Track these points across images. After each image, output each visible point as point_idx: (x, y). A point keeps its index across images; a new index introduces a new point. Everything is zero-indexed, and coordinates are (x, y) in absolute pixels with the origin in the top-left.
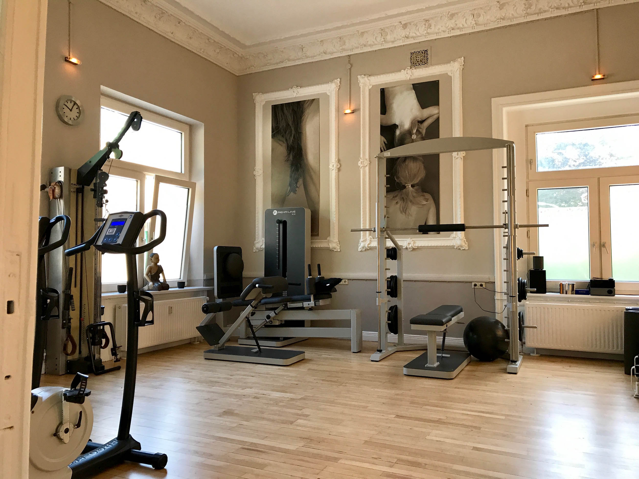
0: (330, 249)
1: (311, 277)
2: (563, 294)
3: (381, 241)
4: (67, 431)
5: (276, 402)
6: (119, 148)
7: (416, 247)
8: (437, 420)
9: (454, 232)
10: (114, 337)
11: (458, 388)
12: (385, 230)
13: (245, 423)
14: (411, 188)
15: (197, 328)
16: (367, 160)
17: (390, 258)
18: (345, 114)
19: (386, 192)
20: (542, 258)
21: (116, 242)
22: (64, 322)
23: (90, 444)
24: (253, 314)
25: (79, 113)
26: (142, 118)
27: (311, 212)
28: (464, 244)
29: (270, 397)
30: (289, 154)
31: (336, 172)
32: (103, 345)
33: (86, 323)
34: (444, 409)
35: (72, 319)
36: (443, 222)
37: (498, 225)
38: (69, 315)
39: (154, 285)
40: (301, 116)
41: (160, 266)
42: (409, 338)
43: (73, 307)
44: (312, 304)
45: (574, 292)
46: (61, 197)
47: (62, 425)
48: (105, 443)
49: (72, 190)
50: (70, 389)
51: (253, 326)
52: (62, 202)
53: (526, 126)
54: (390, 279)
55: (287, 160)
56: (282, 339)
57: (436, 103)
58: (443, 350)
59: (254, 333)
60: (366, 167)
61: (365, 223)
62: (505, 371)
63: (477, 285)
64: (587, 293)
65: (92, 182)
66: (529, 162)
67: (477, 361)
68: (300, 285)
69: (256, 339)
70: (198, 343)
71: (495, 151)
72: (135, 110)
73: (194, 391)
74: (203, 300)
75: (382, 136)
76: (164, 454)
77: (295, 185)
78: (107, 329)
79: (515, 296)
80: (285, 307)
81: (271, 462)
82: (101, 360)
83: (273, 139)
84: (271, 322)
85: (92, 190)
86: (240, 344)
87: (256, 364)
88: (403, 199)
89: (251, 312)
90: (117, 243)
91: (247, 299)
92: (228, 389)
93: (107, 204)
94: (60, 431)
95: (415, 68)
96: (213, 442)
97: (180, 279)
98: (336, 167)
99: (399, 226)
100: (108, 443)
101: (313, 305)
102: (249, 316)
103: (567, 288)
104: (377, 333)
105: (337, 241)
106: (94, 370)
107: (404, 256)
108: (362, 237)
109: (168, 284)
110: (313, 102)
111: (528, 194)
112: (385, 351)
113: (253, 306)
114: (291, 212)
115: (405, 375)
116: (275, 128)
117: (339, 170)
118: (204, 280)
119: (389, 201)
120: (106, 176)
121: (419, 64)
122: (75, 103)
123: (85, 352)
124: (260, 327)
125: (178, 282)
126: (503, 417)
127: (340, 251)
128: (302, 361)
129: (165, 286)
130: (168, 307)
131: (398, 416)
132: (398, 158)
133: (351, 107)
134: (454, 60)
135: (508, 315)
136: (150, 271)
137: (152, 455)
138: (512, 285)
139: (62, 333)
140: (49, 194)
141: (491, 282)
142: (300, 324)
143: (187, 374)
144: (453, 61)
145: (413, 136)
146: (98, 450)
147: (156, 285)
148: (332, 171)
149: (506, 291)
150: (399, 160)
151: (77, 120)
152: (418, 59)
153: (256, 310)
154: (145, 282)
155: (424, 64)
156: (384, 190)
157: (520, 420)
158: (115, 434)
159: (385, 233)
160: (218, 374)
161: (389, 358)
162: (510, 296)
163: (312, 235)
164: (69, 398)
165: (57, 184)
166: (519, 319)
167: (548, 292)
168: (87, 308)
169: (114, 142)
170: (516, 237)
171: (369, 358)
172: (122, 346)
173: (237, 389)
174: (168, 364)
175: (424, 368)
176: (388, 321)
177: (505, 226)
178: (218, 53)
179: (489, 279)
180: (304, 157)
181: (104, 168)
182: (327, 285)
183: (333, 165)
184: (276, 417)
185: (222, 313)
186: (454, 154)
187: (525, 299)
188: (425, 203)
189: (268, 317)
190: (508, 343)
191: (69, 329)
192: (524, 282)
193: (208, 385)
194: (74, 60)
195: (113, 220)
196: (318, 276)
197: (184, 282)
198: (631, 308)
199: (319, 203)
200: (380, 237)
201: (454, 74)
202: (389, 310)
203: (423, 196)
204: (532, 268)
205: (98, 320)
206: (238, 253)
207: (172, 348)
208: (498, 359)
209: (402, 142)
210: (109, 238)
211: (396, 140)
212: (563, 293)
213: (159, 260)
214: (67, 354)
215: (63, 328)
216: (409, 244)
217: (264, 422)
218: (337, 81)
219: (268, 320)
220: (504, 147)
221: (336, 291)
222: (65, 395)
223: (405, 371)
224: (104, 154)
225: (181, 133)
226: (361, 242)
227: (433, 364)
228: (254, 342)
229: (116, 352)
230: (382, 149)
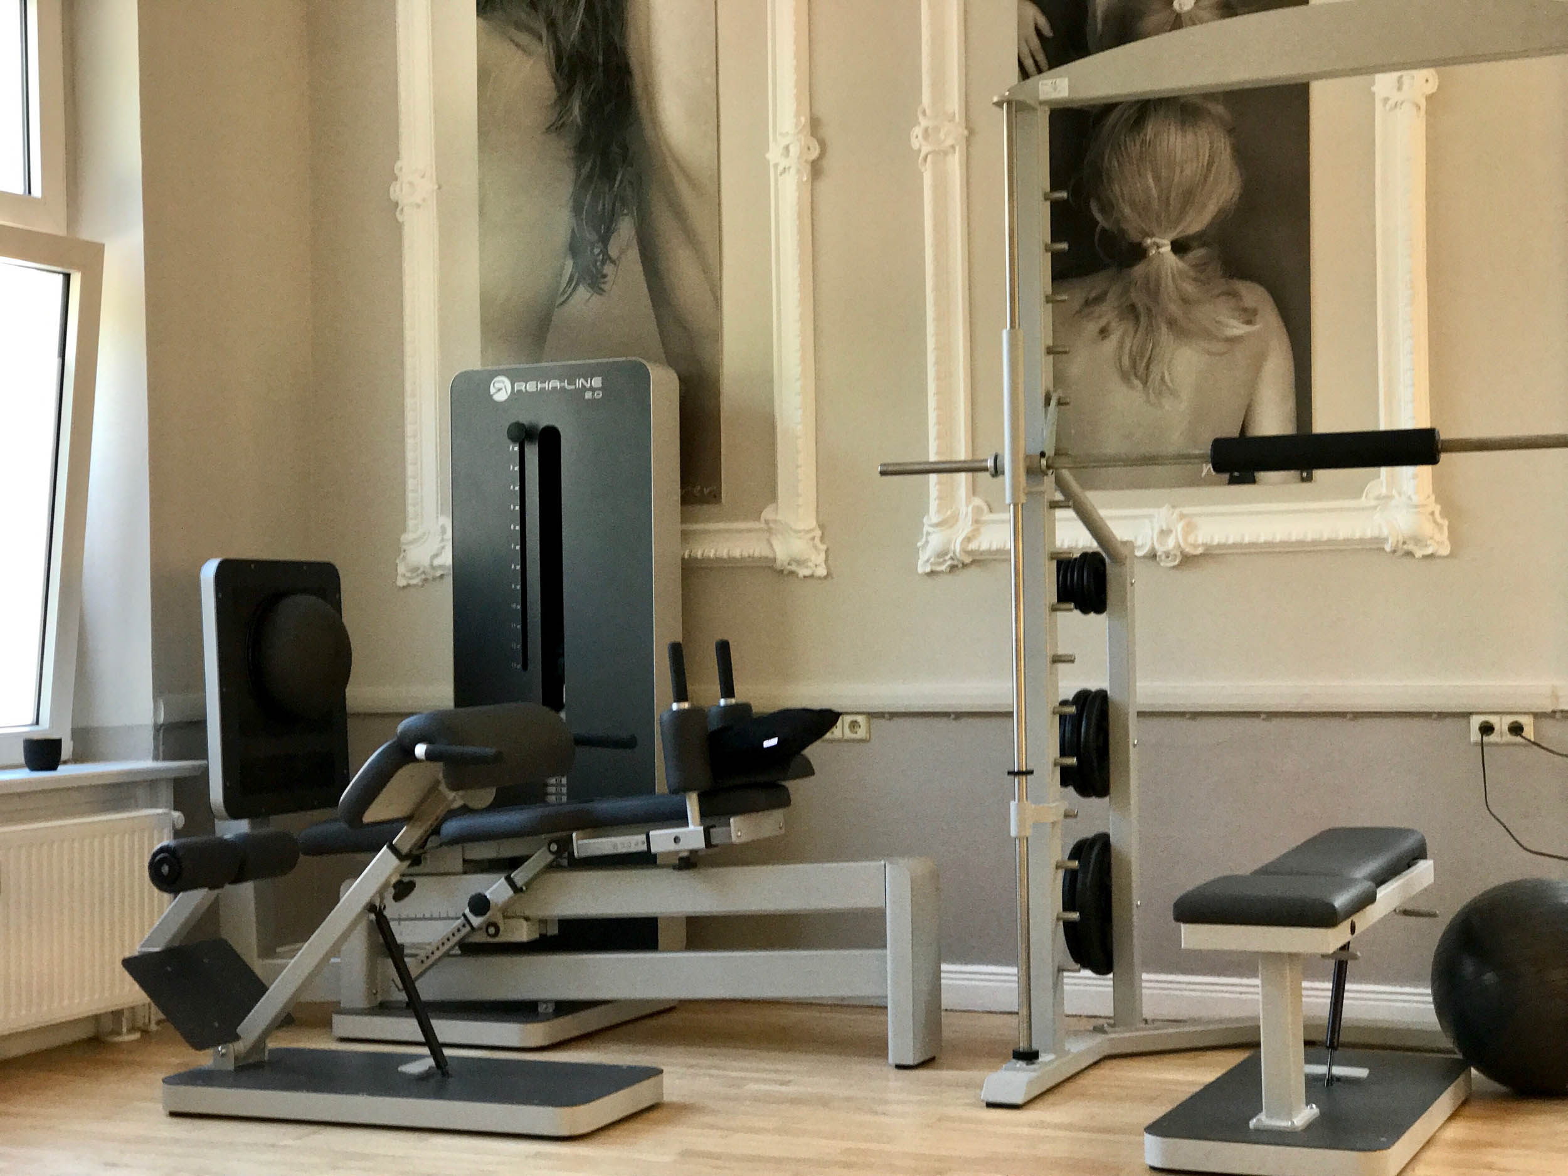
0: (778, 565)
1: (686, 705)
3: (1030, 522)
7: (1200, 551)
12: (1048, 467)
14: (1173, 258)
15: (129, 964)
16: (952, 120)
17: (1072, 605)
24: (403, 890)
27: (680, 379)
28: (1428, 528)
30: (564, 95)
31: (801, 182)
36: (1328, 420)
42: (1165, 992)
44: (692, 834)
51: (406, 951)
54: (1072, 710)
55: (556, 127)
56: (550, 1010)
58: (1333, 1048)
59: (413, 983)
60: (949, 158)
61: (946, 434)
63: (1497, 727)
67: (1500, 1096)
68: (629, 743)
69: (423, 1010)
70: (137, 1036)
74: (156, 826)
77: (596, 251)
80: (559, 854)
83: (481, 20)
84: (492, 930)
86: (342, 1040)
88: (1131, 312)
89: (394, 880)
91: (372, 815)
97: (37, 723)
98: (800, 157)
99: (1113, 444)
101: (699, 843)
102: (382, 899)
104: (1014, 970)
105: (813, 523)
107: (1140, 592)
108: (933, 504)
112: (1051, 1057)
113: (404, 850)
114: (580, 382)
115: (1153, 1168)
117: (816, 169)
118: (157, 728)
119: (1064, 321)
124: (438, 954)
125: (26, 740)
127: (829, 575)
128: (649, 1113)
132: (1108, 108)
141: (1562, 711)
148: (780, 178)
150: (1112, 116)
153: (416, 869)
159: (1049, 480)
161: (1069, 1088)
163: (687, 499)
171: (974, 1093)
175: (1243, 1134)
176: (1065, 910)
179: (1555, 696)
180: (642, 106)
182: (767, 744)
183: (787, 148)
185: (246, 891)
186: (1384, 83)
188: (1237, 328)
189: (480, 904)
196: (722, 702)
197: (59, 741)
199: (716, 336)
200: (1023, 499)
202: (1072, 857)
203: (1228, 294)
206: (320, 593)
211: (1094, 16)
216: (1164, 533)
219: (476, 921)
221: (809, 771)
223: (1152, 1149)
226: (931, 530)
227: (1289, 1114)
228: (410, 1028)
230: (1029, 63)
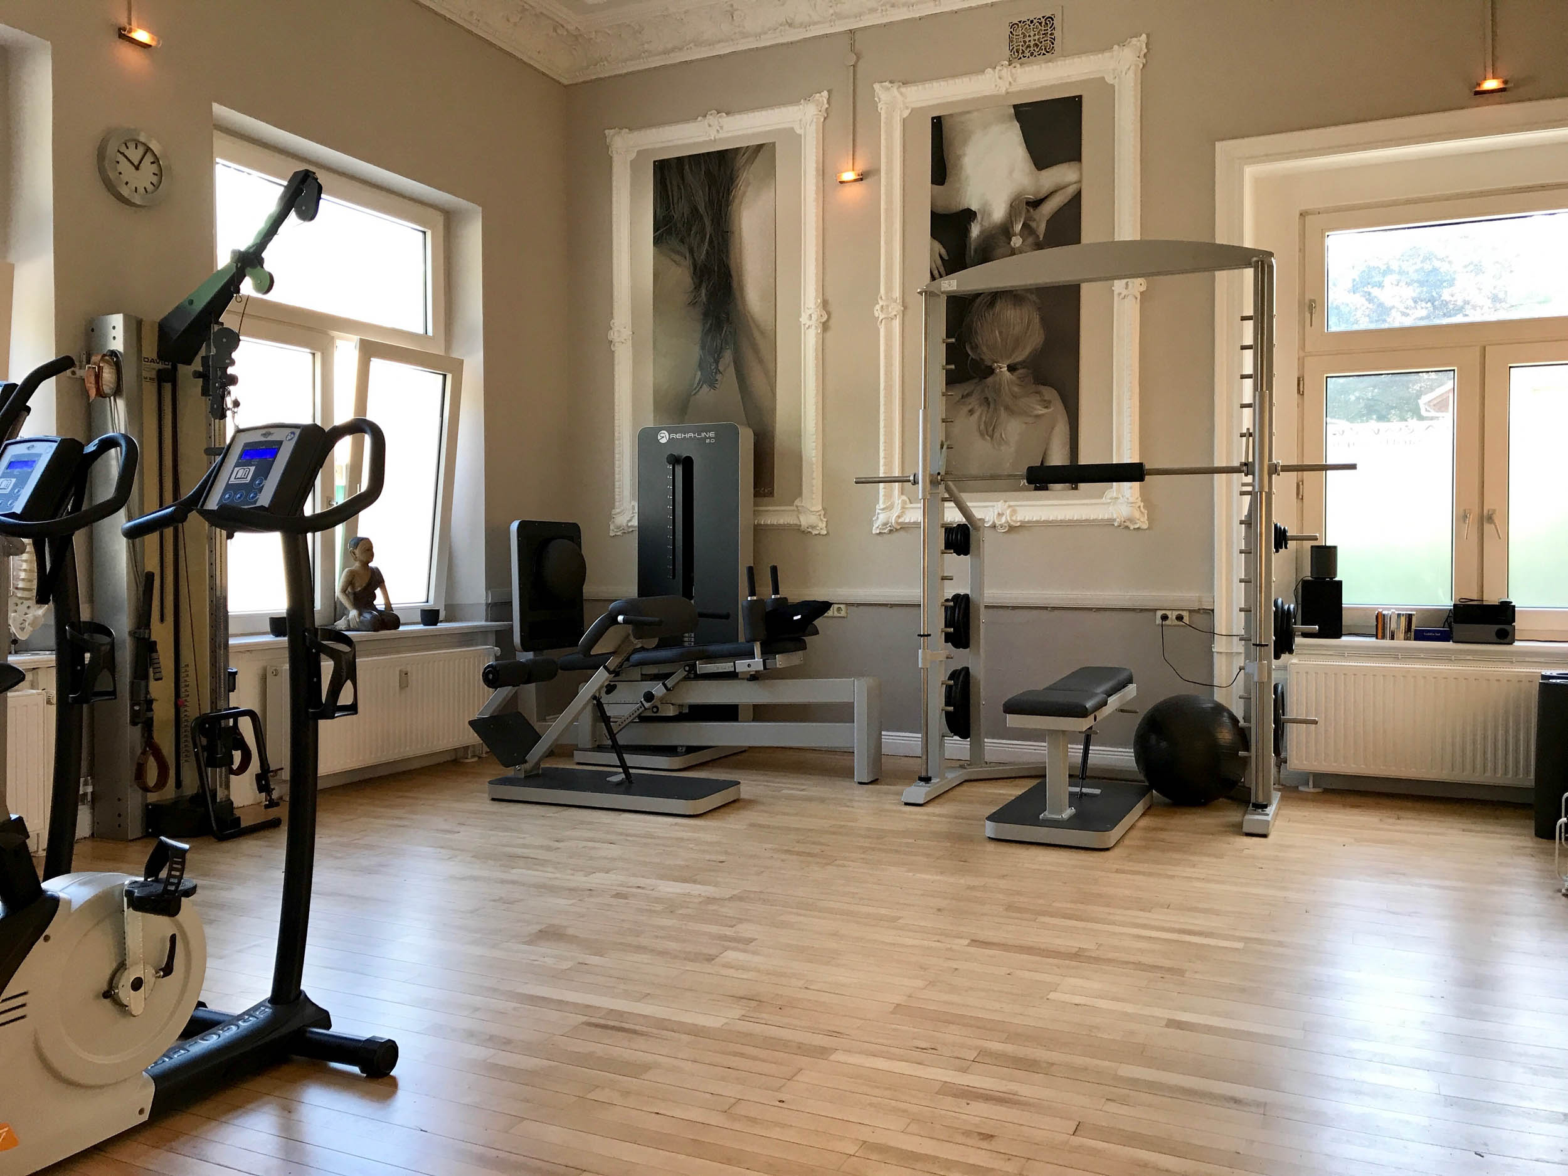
0: (802, 529)
1: (755, 598)
2: (1384, 641)
3: (932, 509)
4: (137, 984)
5: (672, 907)
6: (262, 267)
7: (1019, 524)
8: (1074, 951)
9: (1114, 484)
10: (263, 749)
11: (1123, 872)
12: (942, 480)
13: (594, 960)
14: (1008, 374)
15: (471, 723)
16: (895, 301)
17: (952, 551)
18: (841, 182)
19: (946, 384)
20: (1333, 549)
21: (255, 502)
22: (137, 708)
23: (201, 1013)
24: (610, 689)
25: (159, 174)
26: (320, 189)
27: (755, 435)
28: (1137, 515)
29: (654, 894)
30: (697, 288)
31: (817, 334)
32: (235, 767)
33: (192, 712)
34: (1090, 925)
35: (157, 700)
36: (1087, 457)
37: (1224, 465)
38: (148, 692)
39: (362, 618)
40: (729, 190)
41: (377, 569)
42: (996, 748)
43: (157, 670)
44: (757, 664)
45: (1413, 636)
46: (118, 392)
47: (126, 969)
48: (240, 1012)
49: (145, 374)
50: (142, 879)
51: (612, 720)
52: (121, 404)
53: (1301, 214)
54: (952, 604)
55: (693, 304)
56: (684, 750)
57: (1074, 155)
58: (1083, 779)
59: (615, 736)
60: (894, 321)
61: (889, 464)
62: (1238, 830)
63: (1170, 616)
64: (1445, 637)
65: (196, 353)
66: (1307, 309)
67: (1166, 805)
68: (727, 616)
69: (619, 750)
70: (476, 759)
71: (1221, 276)
72: (301, 167)
73: (463, 879)
74: (486, 655)
75: (934, 238)
76: (389, 1040)
77: (713, 367)
78: (246, 726)
79: (1267, 645)
80: (689, 672)
81: (661, 1059)
82: (232, 803)
83: (657, 247)
84: (655, 710)
85: (197, 375)
86: (579, 764)
87: (620, 813)
88: (986, 401)
89: (606, 684)
90: (258, 504)
91: (595, 651)
92: (550, 875)
93: (236, 410)
94: (120, 986)
95: (1021, 65)
96: (515, 1009)
97: (427, 602)
98: (817, 320)
99: (974, 470)
100: (247, 1013)
101: (761, 668)
102: (600, 693)
103: (1393, 626)
104: (920, 735)
105: (821, 508)
106: (215, 828)
107: (988, 545)
108: (881, 501)
109: (396, 616)
110: (761, 152)
111: (1301, 390)
112: (938, 780)
113: (612, 669)
114: (703, 434)
115: (989, 838)
116: (661, 217)
117: (825, 326)
118: (488, 605)
119: (952, 407)
120: (233, 340)
121: (1032, 54)
122: (148, 149)
123: (191, 784)
124: (628, 721)
125: (422, 610)
126: (1240, 945)
127: (828, 533)
128: (734, 804)
129: (388, 620)
130: (398, 673)
131: (975, 942)
132: (978, 295)
133: (856, 164)
134: (1122, 43)
135: (1247, 689)
136: (350, 582)
137: (359, 1041)
138: (1261, 617)
139: (132, 735)
140: (88, 385)
141: (1204, 609)
142: (728, 713)
143: (448, 836)
144: (1119, 45)
145: (1014, 239)
146: (222, 1030)
147: (368, 616)
148: (807, 331)
149: (1243, 632)
150: (978, 300)
151: (152, 193)
152: (1030, 41)
153: (617, 679)
154: (338, 609)
155: (1044, 54)
156: (940, 378)
157: (1279, 950)
158: (265, 990)
159: (942, 487)
160: (524, 838)
161: (946, 796)
162: (1254, 645)
163: (757, 494)
164: (140, 903)
165: (107, 358)
166: (1276, 701)
167: (1345, 635)
168: (192, 672)
169: (251, 250)
170: (1273, 496)
171: (898, 797)
172: (282, 769)
173: (573, 875)
174: (399, 812)
175: (1036, 822)
176: (946, 705)
177: (1246, 468)
178: (515, 24)
179: (1200, 601)
180: (738, 294)
181: (228, 319)
182: (795, 618)
183: (810, 315)
184: (673, 945)
185: (532, 687)
186: (1119, 285)
187: (1291, 651)
188: (1041, 411)
189: (649, 697)
190: (1245, 761)
191: (148, 726)
192: (1289, 608)
193: (501, 866)
194: (141, 35)
195: (246, 445)
196: (773, 597)
197: (438, 611)
198: (1554, 674)
199: (773, 411)
200: (928, 497)
201: (1119, 78)
202: (950, 679)
203: (1036, 393)
204: (1307, 573)
205: (221, 704)
206: (571, 539)
207: (410, 772)
208: (1221, 799)
209: (986, 254)
210: (236, 494)
211: (970, 248)
212: (1383, 637)
213: (372, 555)
214: (146, 789)
215: (134, 723)
216: (1000, 515)
217: (645, 958)
218: (822, 96)
219: (647, 705)
220: (1248, 265)
221: (816, 632)
222: (129, 894)
223: (990, 829)
224: (227, 282)
225: (425, 233)
226: (880, 512)
227: (1061, 812)
228: (613, 758)
229: (268, 784)
230: (936, 273)
